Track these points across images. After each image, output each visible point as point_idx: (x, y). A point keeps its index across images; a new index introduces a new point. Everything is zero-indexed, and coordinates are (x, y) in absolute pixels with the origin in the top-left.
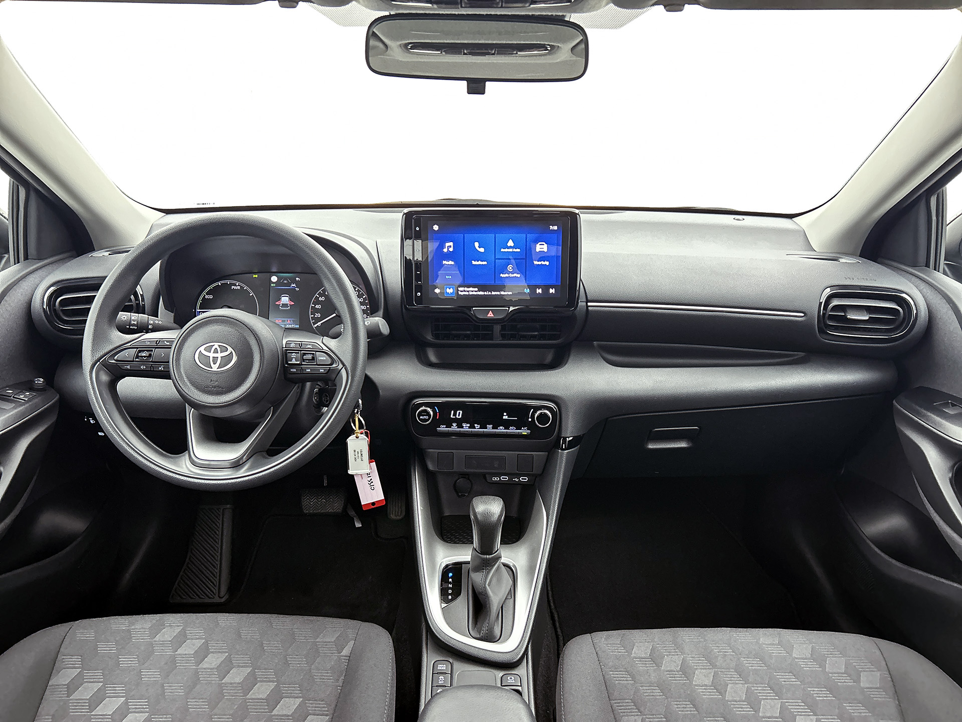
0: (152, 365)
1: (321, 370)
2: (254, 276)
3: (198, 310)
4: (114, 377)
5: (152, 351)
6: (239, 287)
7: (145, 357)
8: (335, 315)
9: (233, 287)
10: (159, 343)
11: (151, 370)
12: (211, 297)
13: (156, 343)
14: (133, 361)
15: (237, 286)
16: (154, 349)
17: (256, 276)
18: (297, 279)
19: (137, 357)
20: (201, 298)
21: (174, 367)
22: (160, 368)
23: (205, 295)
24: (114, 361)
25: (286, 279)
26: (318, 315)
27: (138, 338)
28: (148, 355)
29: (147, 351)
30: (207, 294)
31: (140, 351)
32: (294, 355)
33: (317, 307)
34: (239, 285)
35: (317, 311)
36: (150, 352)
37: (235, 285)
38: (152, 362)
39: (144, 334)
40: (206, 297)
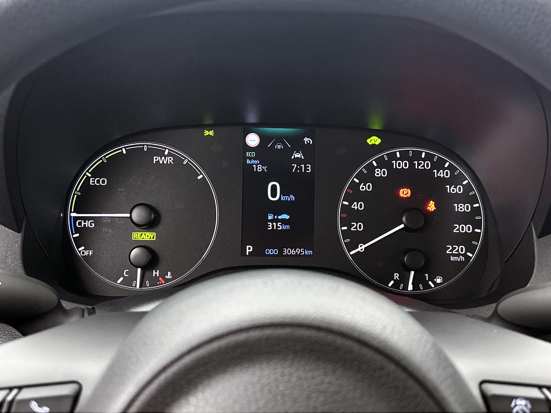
2: (207, 133)
3: (74, 215)
6: (170, 160)
8: (402, 226)
9: (155, 159)
12: (103, 182)
15: (165, 156)
17: (211, 133)
18: (306, 139)
20: (79, 184)
23: (88, 178)
25: (279, 139)
26: (358, 227)
30: (95, 174)
33: (355, 206)
34: (169, 155)
35: (357, 216)
37: (161, 154)
40: (91, 181)
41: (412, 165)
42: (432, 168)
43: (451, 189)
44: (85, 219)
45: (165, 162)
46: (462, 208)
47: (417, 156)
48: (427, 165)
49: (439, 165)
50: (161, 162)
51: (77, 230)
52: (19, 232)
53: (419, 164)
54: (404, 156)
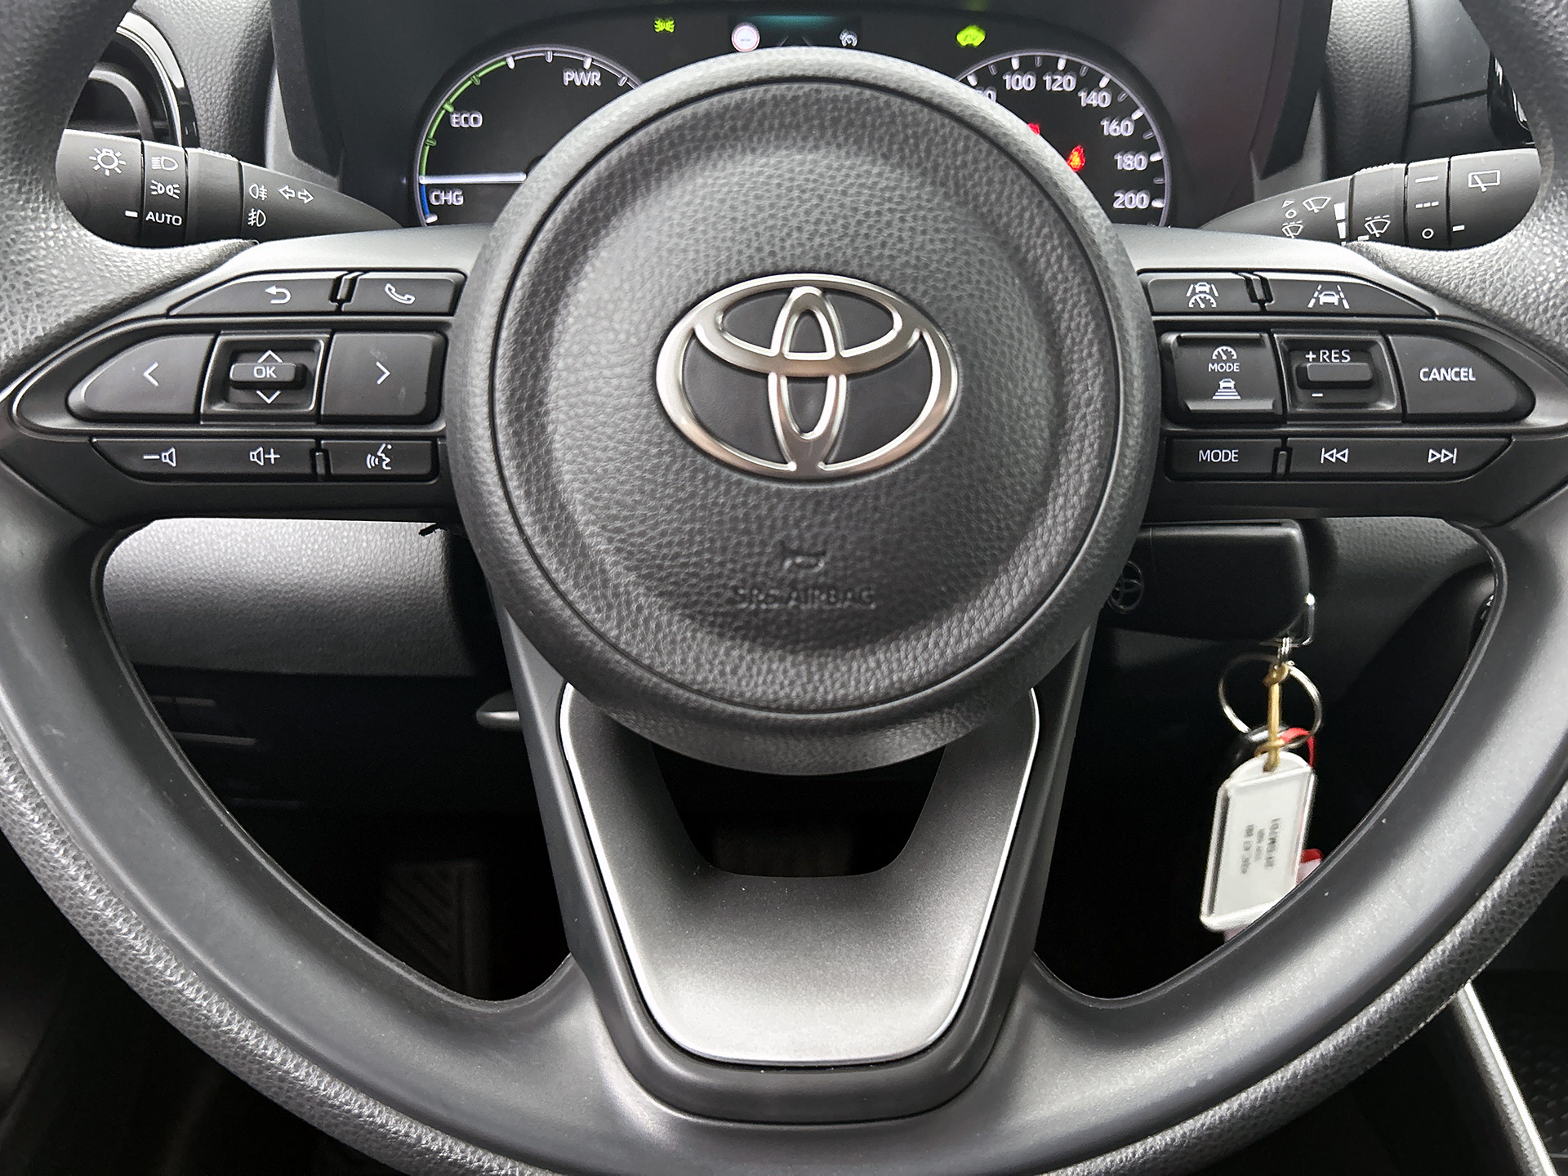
0: (318, 437)
1: (1433, 456)
2: (660, 27)
3: (425, 180)
4: (81, 526)
5: (308, 346)
6: (594, 78)
7: (268, 386)
9: (569, 76)
10: (349, 298)
11: (314, 476)
12: (476, 120)
13: (333, 298)
14: (195, 418)
15: (586, 72)
16: (322, 338)
17: (670, 27)
18: (845, 37)
19: (222, 387)
20: (432, 127)
21: (505, 453)
22: (371, 461)
23: (449, 113)
24: (64, 422)
25: (796, 38)
27: (211, 268)
28: (289, 376)
29: (280, 347)
30: (461, 105)
31: (234, 353)
32: (1223, 359)
34: (593, 68)
36: (302, 359)
37: (578, 66)
38: (317, 418)
39: (242, 249)
40: (454, 120)
41: (1041, 83)
42: (1078, 89)
43: (1111, 128)
44: (446, 188)
45: (586, 84)
46: (1129, 162)
47: (1050, 66)
48: (1068, 83)
49: (1089, 82)
50: (578, 83)
51: (433, 210)
52: (334, 174)
53: (1054, 81)
54: (1026, 66)
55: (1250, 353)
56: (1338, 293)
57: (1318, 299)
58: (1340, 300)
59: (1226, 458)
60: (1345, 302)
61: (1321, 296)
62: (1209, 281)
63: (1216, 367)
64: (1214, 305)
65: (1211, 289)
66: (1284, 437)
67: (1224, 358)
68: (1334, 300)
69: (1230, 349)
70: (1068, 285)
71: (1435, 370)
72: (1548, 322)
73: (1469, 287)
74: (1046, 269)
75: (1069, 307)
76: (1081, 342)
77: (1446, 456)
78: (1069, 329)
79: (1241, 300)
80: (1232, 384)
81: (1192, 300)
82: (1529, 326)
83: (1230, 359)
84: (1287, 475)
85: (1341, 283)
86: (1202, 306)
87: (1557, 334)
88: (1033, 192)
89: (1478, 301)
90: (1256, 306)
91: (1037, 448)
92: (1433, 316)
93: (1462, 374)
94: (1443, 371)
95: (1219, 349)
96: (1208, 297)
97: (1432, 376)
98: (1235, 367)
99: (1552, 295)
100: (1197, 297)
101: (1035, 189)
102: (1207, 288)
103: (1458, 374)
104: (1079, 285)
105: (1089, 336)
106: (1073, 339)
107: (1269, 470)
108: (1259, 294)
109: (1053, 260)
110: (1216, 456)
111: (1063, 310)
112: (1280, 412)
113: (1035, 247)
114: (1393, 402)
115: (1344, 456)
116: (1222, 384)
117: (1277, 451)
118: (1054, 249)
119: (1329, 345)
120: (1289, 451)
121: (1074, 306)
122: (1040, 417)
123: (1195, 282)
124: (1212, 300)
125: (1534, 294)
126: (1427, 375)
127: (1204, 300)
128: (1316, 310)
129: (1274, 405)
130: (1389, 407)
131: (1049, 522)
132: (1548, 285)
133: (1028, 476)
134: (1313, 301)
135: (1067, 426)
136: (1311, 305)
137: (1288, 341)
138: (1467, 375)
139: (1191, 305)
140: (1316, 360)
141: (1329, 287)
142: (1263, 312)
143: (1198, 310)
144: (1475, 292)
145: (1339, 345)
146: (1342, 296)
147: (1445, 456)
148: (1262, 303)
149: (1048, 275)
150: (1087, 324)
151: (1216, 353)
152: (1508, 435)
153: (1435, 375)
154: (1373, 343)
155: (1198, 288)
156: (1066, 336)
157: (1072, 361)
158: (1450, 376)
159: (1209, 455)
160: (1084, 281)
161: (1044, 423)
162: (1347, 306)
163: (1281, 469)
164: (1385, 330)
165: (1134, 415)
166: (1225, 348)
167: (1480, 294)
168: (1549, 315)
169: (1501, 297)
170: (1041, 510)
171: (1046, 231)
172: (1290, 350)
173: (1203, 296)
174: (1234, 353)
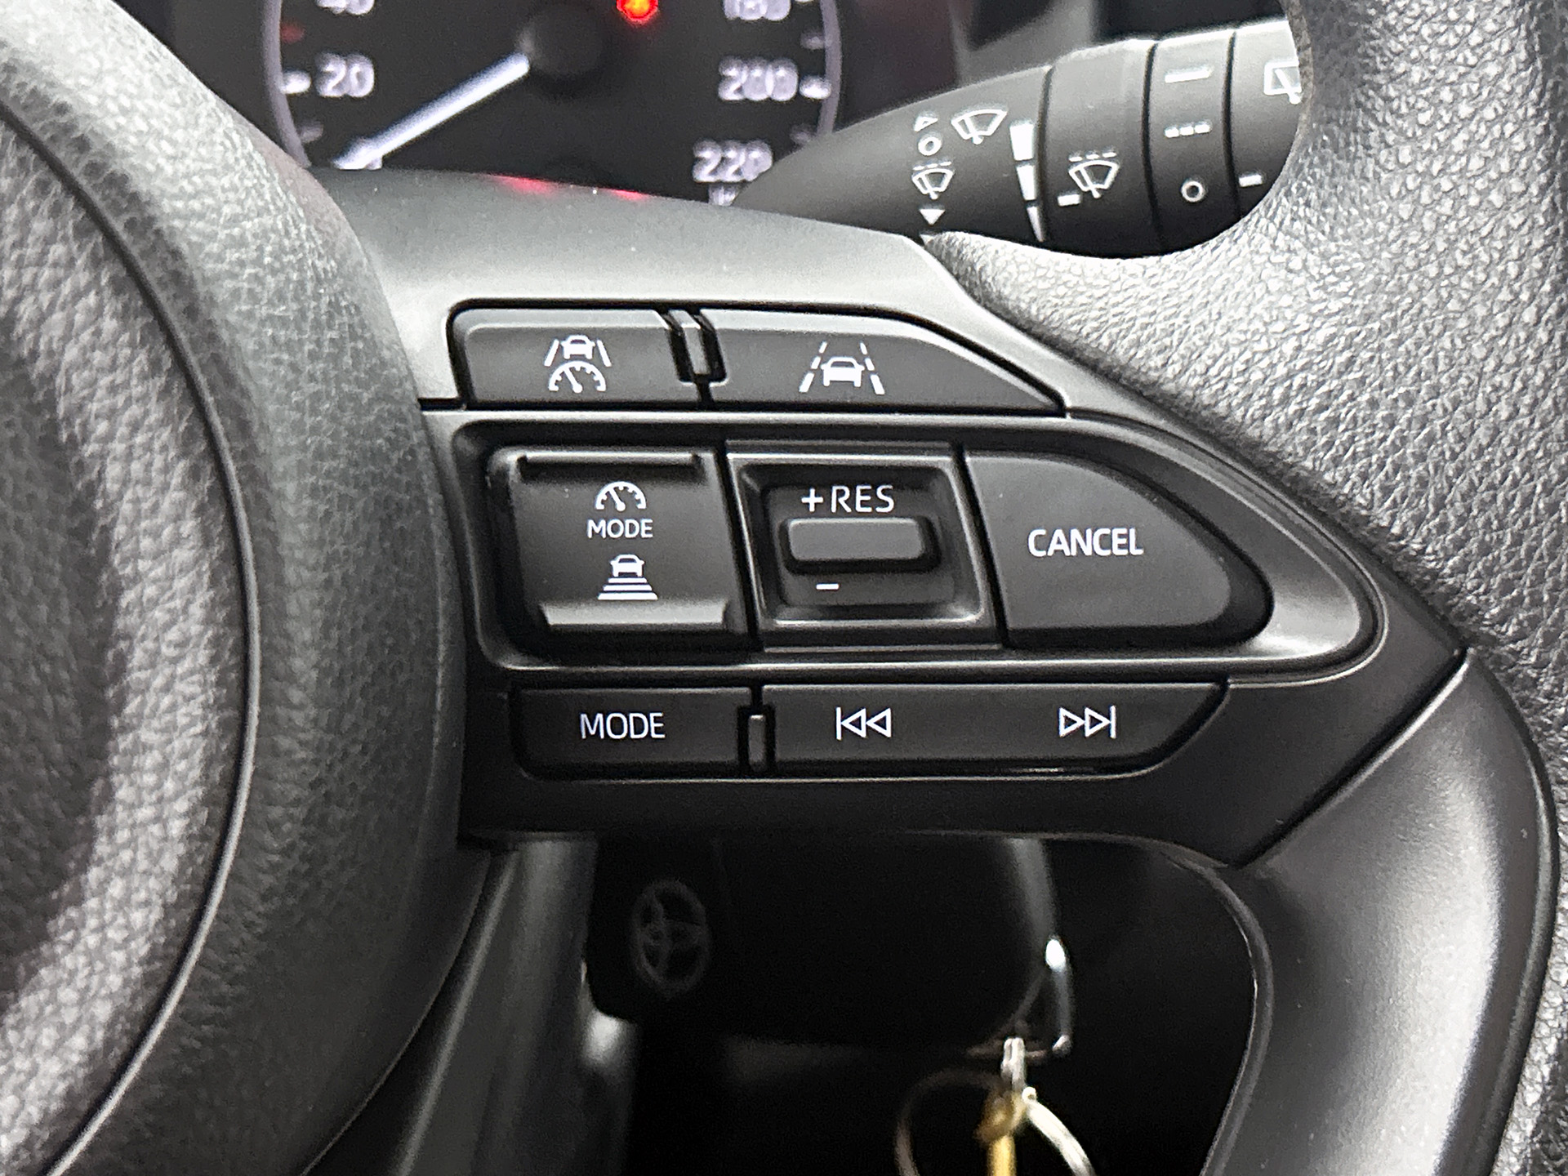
32: (619, 509)
55: (674, 495)
56: (861, 362)
57: (819, 373)
58: (866, 375)
59: (638, 730)
60: (875, 379)
61: (826, 367)
62: (592, 334)
63: (603, 527)
64: (602, 388)
65: (595, 349)
66: (757, 681)
67: (621, 506)
68: (854, 375)
69: (632, 487)
70: (119, 376)
71: (1059, 534)
72: (1290, 425)
73: (1138, 344)
74: (66, 339)
75: (122, 430)
76: (155, 509)
77: (1094, 722)
78: (125, 482)
79: (660, 376)
80: (637, 567)
81: (556, 376)
82: (1253, 433)
83: (632, 512)
84: (772, 767)
85: (869, 339)
86: (577, 388)
87: (1307, 450)
88: (22, 161)
89: (1154, 375)
90: (689, 390)
91: (49, 763)
92: (1060, 410)
93: (1116, 541)
94: (1075, 534)
95: (610, 487)
96: (590, 368)
97: (1054, 546)
98: (643, 528)
99: (1300, 363)
100: (565, 368)
101: (26, 152)
102: (586, 349)
103: (1106, 542)
104: (144, 377)
105: (176, 495)
106: (136, 501)
107: (731, 757)
108: (698, 362)
109: (79, 318)
110: (617, 726)
111: (109, 437)
112: (740, 625)
113: (33, 287)
114: (975, 607)
115: (882, 723)
116: (617, 567)
117: (743, 714)
118: (78, 295)
119: (851, 476)
120: (769, 713)
121: (135, 427)
122: (57, 689)
123: (562, 334)
124: (599, 377)
125: (1264, 364)
126: (1044, 543)
127: (580, 375)
128: (812, 399)
129: (726, 615)
130: (968, 618)
131: (92, 940)
132: (1293, 343)
133: (29, 832)
134: (809, 378)
135: (130, 709)
136: (805, 387)
137: (753, 469)
138: (1124, 542)
139: (553, 387)
140: (822, 510)
141: (843, 345)
142: (706, 402)
143: (569, 398)
144: (1148, 355)
145: (872, 476)
146: (871, 367)
147: (1089, 722)
148: (702, 382)
149: (71, 353)
150: (167, 469)
151: (602, 496)
152: (1219, 675)
153: (1059, 543)
154: (933, 472)
155: (569, 349)
156: (120, 496)
157: (136, 555)
158: (1091, 545)
159: (600, 725)
160: (155, 365)
161: (66, 703)
162: (879, 389)
163: (757, 755)
164: (961, 443)
165: (291, 678)
166: (621, 485)
167: (1158, 361)
168: (1292, 408)
169: (1200, 367)
170: (73, 913)
171: (57, 251)
172: (765, 491)
173: (578, 365)
174: (640, 495)
